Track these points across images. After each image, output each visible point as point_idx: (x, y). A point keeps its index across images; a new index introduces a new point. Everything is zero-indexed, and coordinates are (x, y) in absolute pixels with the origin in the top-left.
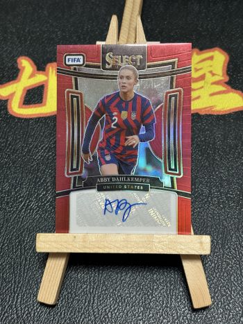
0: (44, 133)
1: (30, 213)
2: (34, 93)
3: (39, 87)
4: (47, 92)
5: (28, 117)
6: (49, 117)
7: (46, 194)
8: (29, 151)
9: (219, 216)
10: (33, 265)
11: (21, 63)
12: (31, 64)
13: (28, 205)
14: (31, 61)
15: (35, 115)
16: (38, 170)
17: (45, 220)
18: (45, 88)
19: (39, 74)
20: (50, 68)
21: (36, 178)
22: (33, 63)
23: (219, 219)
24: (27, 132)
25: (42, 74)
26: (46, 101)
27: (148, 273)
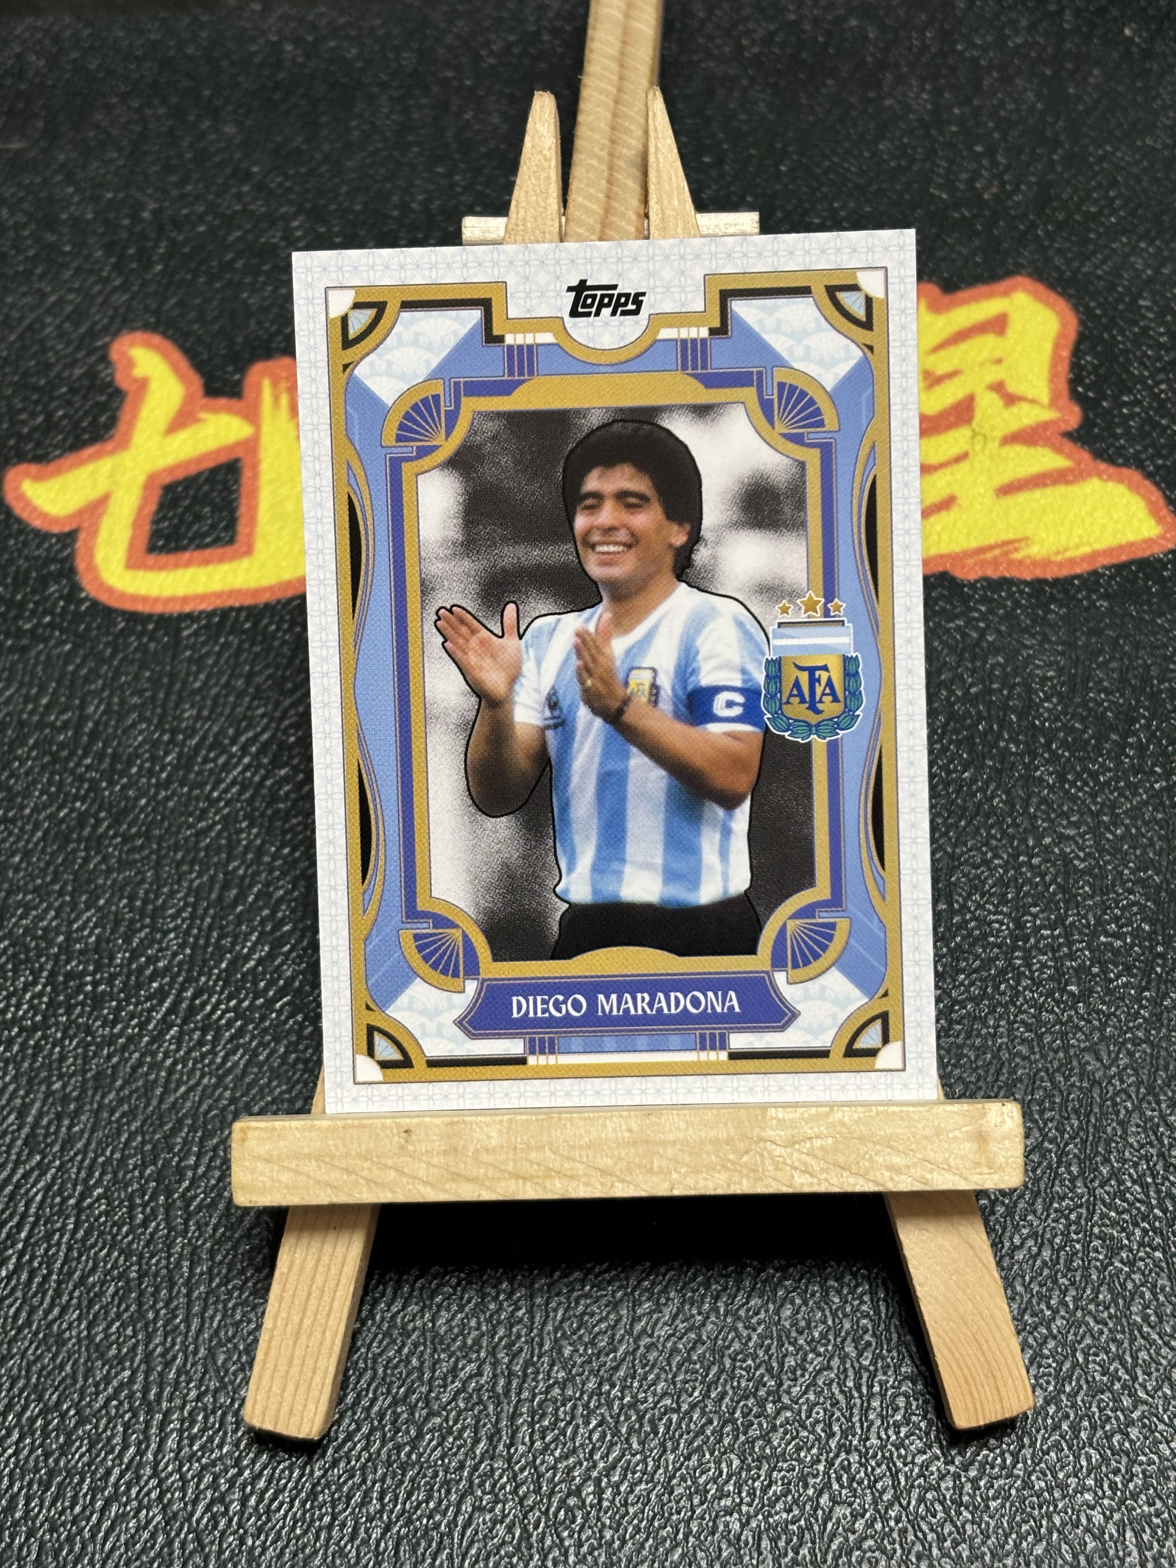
0: (249, 677)
1: (201, 1043)
2: (195, 499)
3: (214, 471)
4: (254, 494)
5: (175, 609)
6: (267, 606)
7: (271, 956)
8: (185, 763)
9: (1064, 1035)
10: (226, 1281)
11: (131, 363)
12: (175, 368)
13: (192, 1010)
14: (177, 355)
15: (203, 597)
16: (231, 846)
17: (275, 1074)
18: (246, 475)
19: (215, 410)
20: (266, 384)
21: (225, 887)
22: (184, 364)
23: (1066, 1048)
24: (172, 677)
25: (230, 411)
26: (251, 535)
27: (755, 1302)
